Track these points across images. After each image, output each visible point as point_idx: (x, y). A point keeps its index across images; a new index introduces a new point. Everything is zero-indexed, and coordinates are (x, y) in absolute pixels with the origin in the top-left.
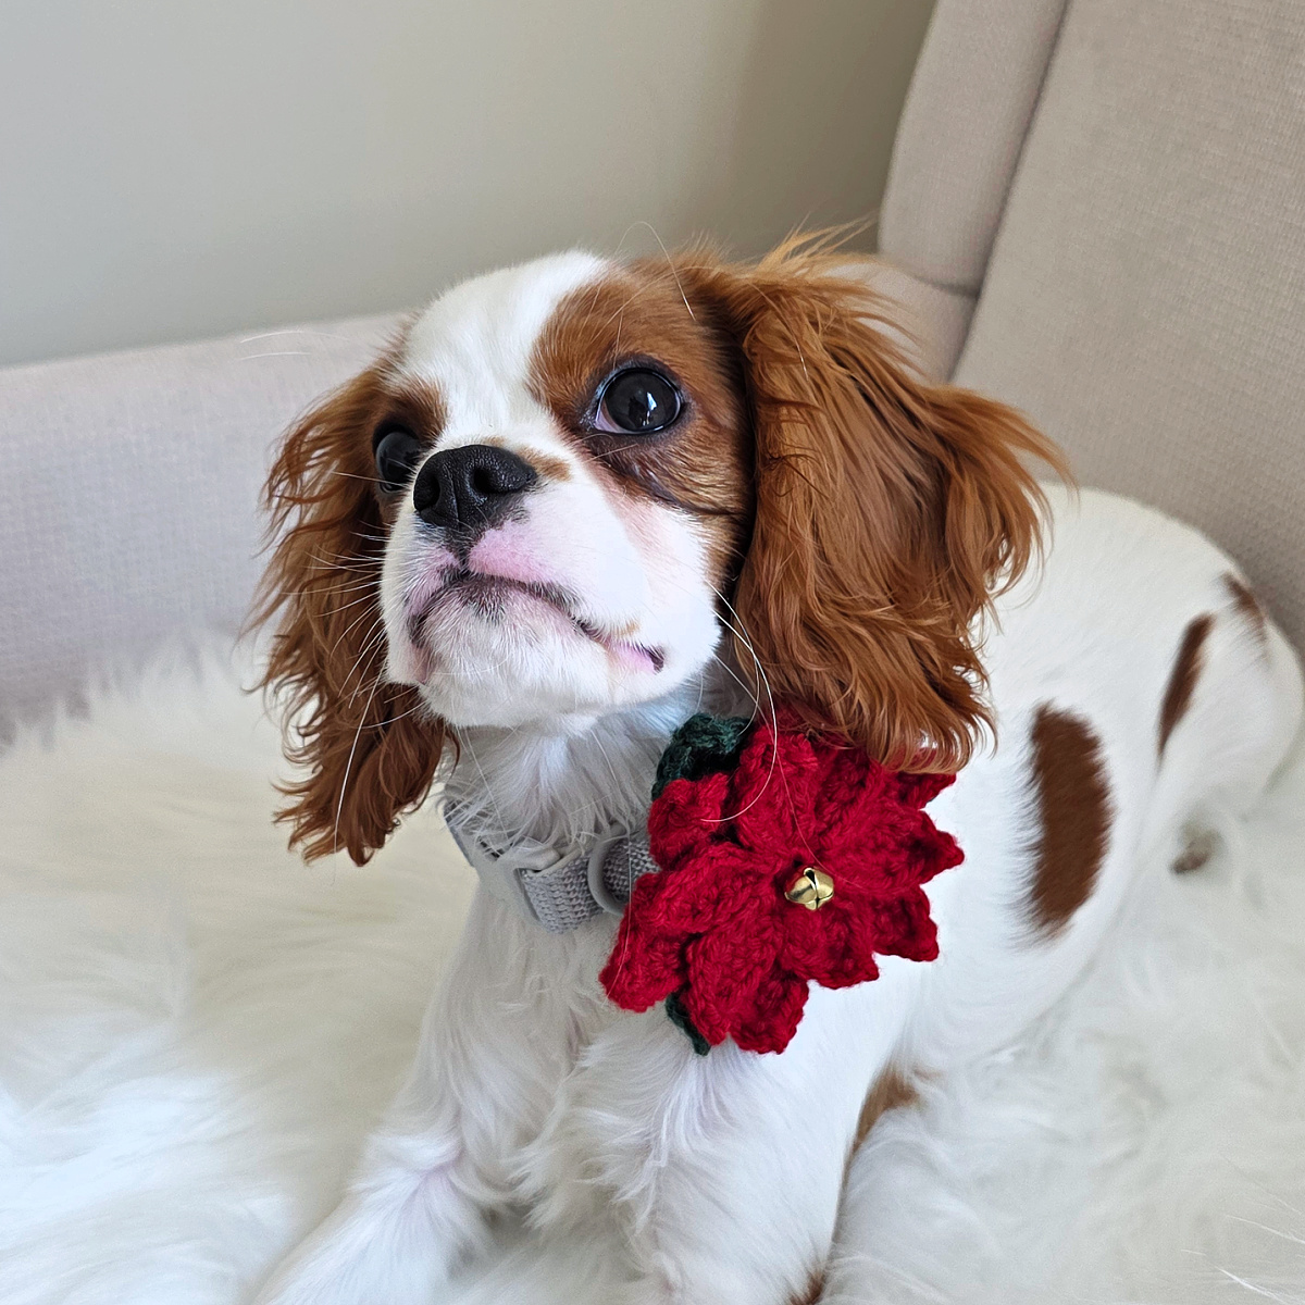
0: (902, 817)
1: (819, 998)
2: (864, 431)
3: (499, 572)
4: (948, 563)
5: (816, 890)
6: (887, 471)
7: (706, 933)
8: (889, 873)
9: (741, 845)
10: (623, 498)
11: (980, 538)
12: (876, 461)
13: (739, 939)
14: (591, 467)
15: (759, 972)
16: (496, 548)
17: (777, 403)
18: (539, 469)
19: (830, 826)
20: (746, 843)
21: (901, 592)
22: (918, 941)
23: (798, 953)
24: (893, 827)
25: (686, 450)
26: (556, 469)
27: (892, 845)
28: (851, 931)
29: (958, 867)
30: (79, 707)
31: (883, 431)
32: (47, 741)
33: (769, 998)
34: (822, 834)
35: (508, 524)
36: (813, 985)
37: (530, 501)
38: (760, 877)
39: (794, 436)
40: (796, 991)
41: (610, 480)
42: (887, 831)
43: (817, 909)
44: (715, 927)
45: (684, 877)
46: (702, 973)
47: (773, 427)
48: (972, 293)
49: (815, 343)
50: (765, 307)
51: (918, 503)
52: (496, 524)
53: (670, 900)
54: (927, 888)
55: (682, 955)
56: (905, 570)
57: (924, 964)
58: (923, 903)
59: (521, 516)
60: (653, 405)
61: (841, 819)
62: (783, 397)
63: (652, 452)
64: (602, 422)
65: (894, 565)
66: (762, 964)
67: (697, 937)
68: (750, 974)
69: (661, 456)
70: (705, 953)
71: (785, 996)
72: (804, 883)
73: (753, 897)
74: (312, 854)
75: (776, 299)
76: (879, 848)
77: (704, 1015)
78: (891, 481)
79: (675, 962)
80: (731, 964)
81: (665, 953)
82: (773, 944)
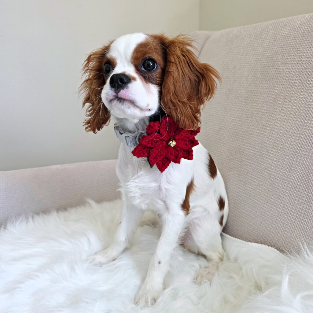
0: (190, 136)
1: (172, 164)
2: (187, 70)
3: (123, 97)
4: (198, 94)
5: (173, 143)
6: (190, 77)
7: (153, 148)
8: (186, 145)
9: (160, 134)
10: (145, 84)
11: (205, 91)
12: (188, 75)
13: (159, 150)
14: (140, 78)
15: (162, 156)
16: (123, 93)
17: (171, 62)
18: (131, 79)
19: (177, 134)
20: (161, 133)
21: (190, 98)
22: (189, 156)
23: (169, 155)
24: (188, 138)
25: (157, 74)
26: (134, 79)
27: (188, 141)
28: (179, 154)
29: (197, 145)
31: (191, 72)
34: (175, 136)
35: (125, 89)
37: (130, 85)
38: (163, 140)
39: (173, 69)
41: (143, 80)
43: (173, 147)
44: (155, 147)
45: (150, 137)
46: (152, 154)
47: (169, 66)
49: (179, 53)
50: (171, 45)
51: (195, 83)
52: (123, 89)
53: (146, 140)
54: (193, 148)
55: (149, 151)
56: (191, 95)
57: (190, 161)
58: (192, 151)
59: (127, 88)
60: (151, 64)
61: (178, 134)
62: (172, 61)
63: (150, 75)
64: (143, 69)
65: (189, 94)
66: (163, 155)
67: (152, 148)
68: (161, 156)
69: (152, 75)
70: (153, 151)
72: (171, 142)
73: (162, 143)
74: (88, 131)
75: (173, 43)
76: (185, 140)
77: (151, 161)
78: (191, 79)
79: (148, 152)
80: (158, 154)
81: (146, 150)
82: (165, 152)
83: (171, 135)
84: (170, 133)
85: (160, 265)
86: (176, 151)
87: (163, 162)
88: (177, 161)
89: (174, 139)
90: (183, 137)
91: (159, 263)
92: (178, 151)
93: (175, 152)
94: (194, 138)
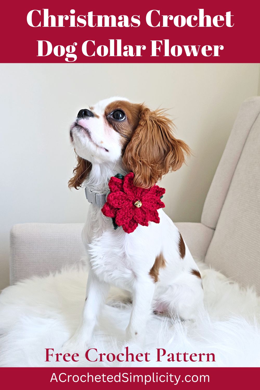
3: (81, 125)
5: (139, 204)
8: (153, 206)
9: (125, 193)
10: (108, 126)
13: (126, 212)
15: (129, 219)
16: (82, 121)
18: (95, 116)
19: (143, 196)
23: (137, 217)
24: (154, 199)
26: (97, 117)
27: (154, 202)
28: (146, 216)
30: (60, 272)
32: (54, 276)
33: (131, 225)
35: (85, 119)
36: (138, 224)
38: (130, 201)
40: (135, 224)
41: (107, 123)
42: (153, 200)
44: (122, 208)
46: (118, 215)
48: (214, 229)
52: (83, 118)
55: (116, 212)
57: (157, 224)
59: (88, 119)
61: (145, 195)
64: (112, 117)
66: (130, 217)
67: (119, 209)
70: (119, 212)
71: (133, 225)
73: (128, 204)
76: (151, 202)
80: (124, 216)
81: (113, 211)
82: (132, 214)
83: (137, 195)
84: (136, 194)
85: (137, 335)
86: (143, 213)
87: (130, 225)
88: (145, 224)
89: (141, 201)
90: (149, 198)
91: (136, 333)
92: (145, 213)
93: (142, 215)
94: (160, 200)
